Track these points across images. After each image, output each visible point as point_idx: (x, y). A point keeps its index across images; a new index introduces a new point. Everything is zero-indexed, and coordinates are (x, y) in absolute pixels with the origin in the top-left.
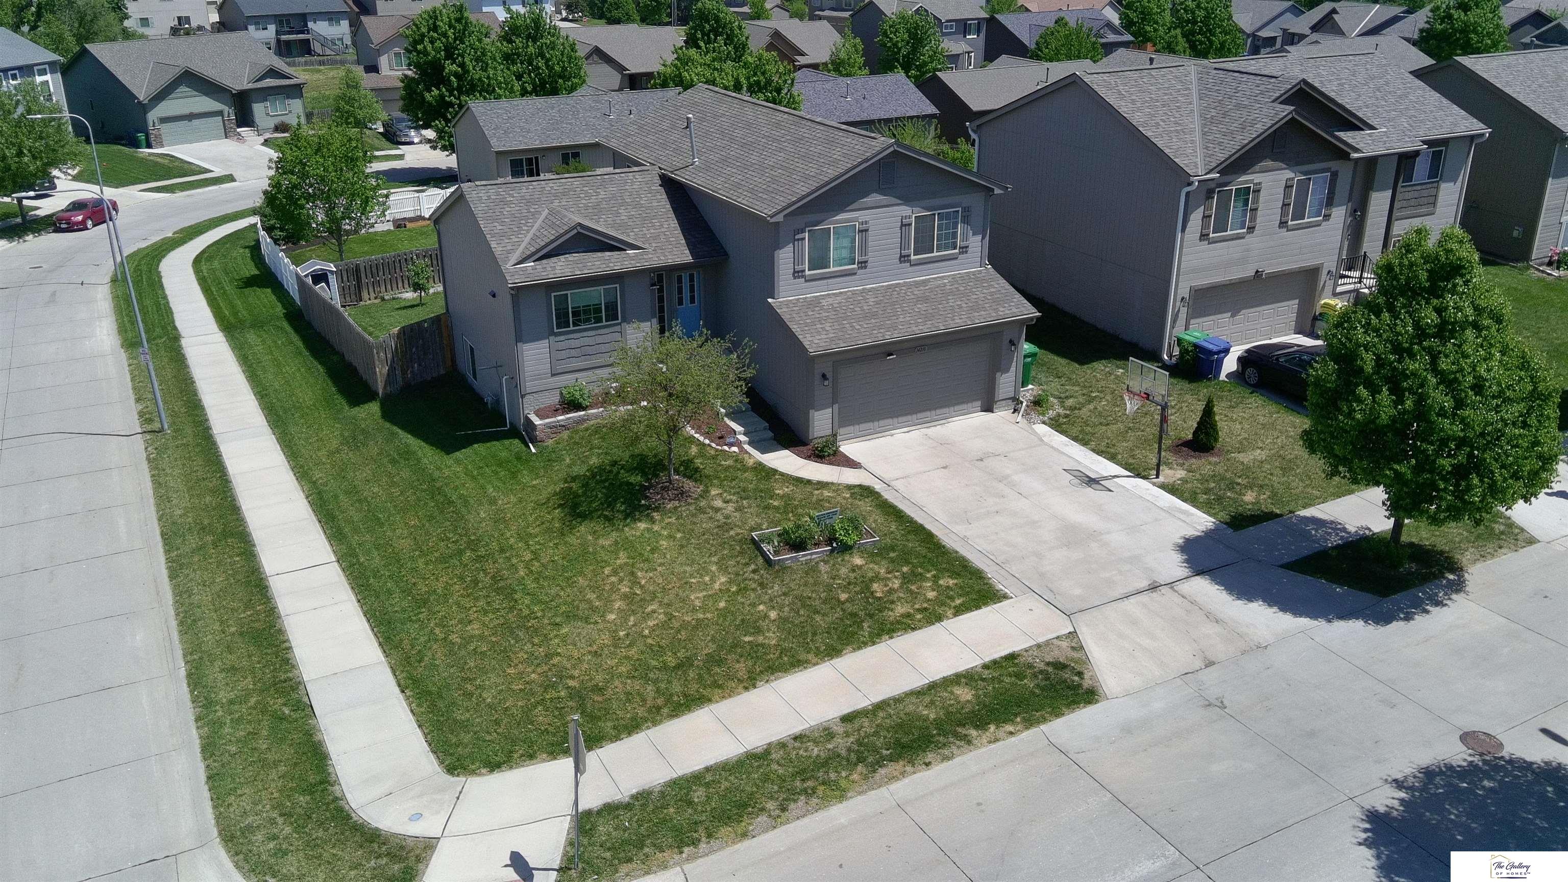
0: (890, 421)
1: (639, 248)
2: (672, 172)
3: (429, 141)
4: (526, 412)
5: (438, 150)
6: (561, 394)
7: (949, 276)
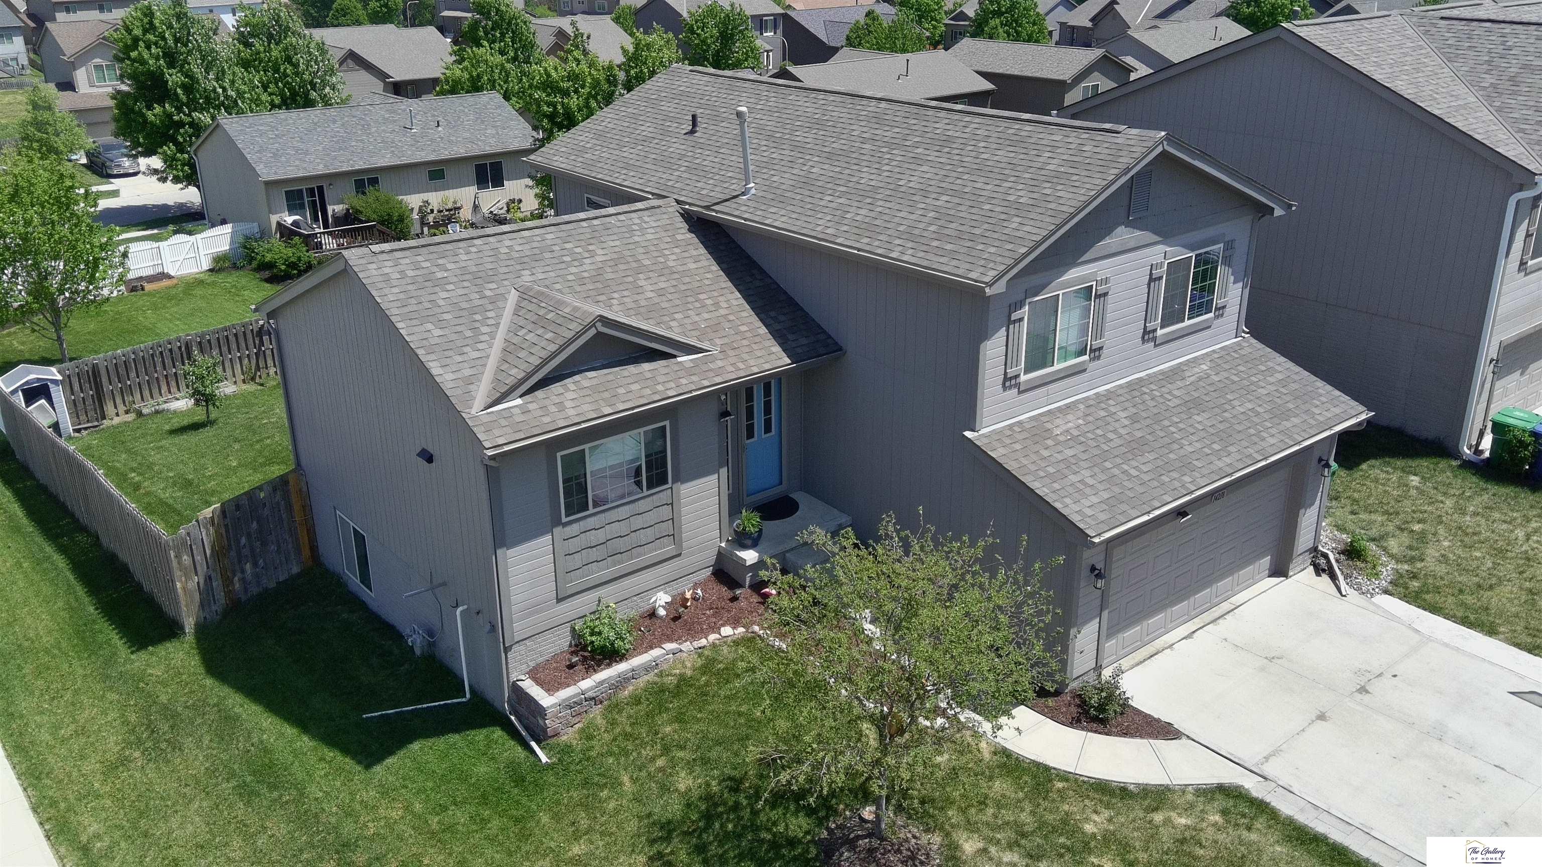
1: (701, 351)
2: (707, 208)
3: (155, 172)
4: (513, 677)
5: (169, 183)
6: (573, 630)
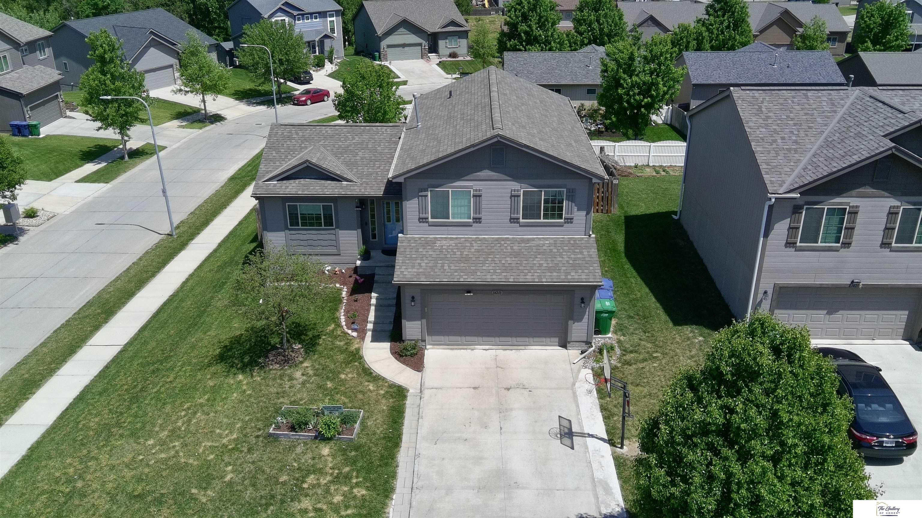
0: (475, 338)
1: (352, 182)
7: (552, 238)
